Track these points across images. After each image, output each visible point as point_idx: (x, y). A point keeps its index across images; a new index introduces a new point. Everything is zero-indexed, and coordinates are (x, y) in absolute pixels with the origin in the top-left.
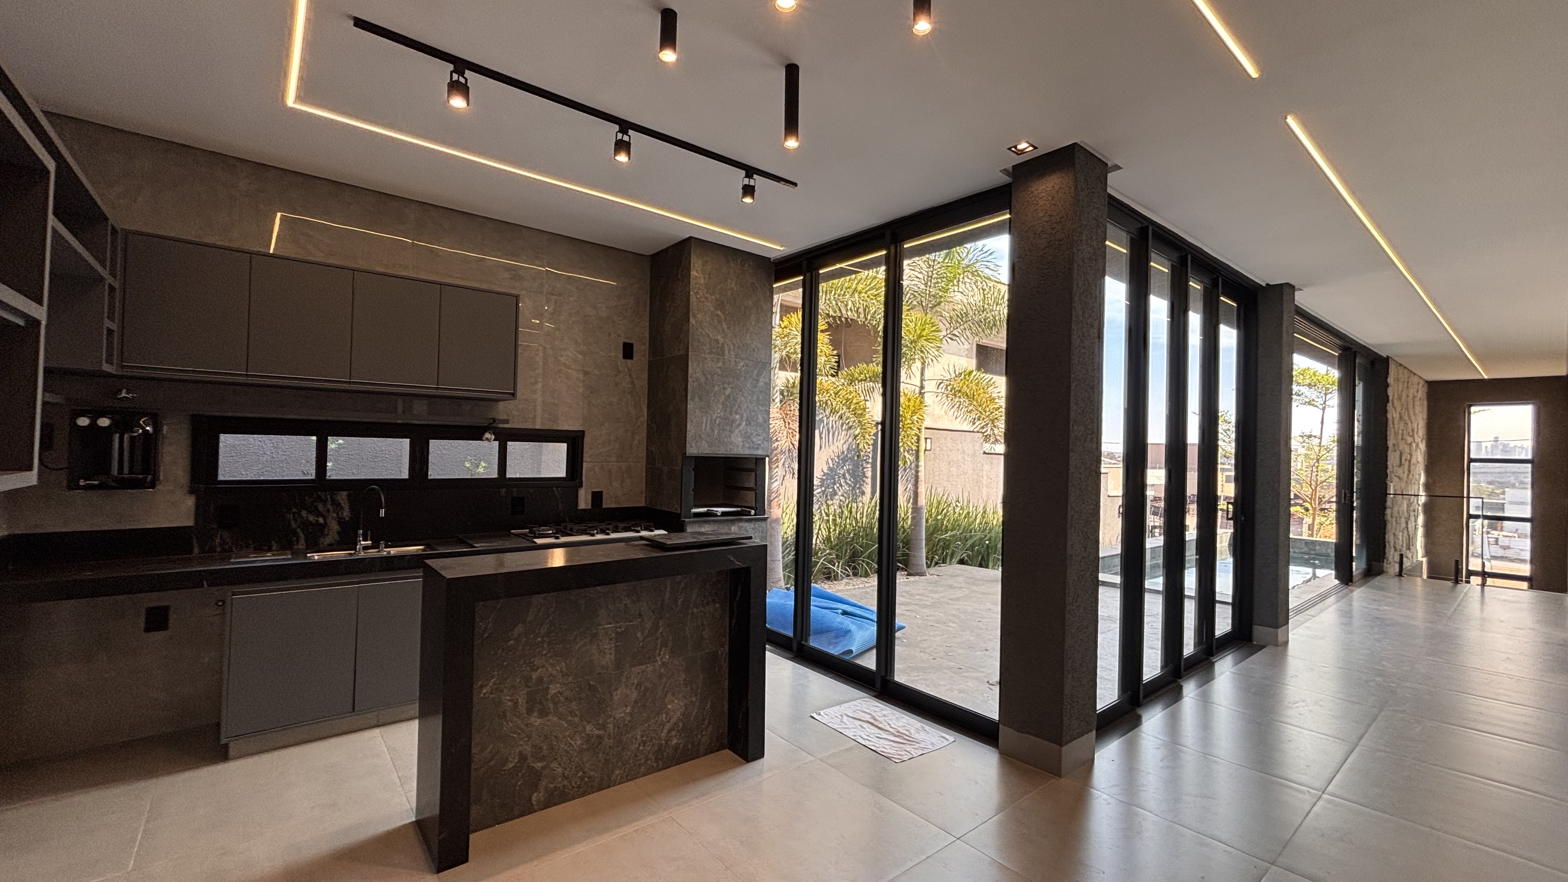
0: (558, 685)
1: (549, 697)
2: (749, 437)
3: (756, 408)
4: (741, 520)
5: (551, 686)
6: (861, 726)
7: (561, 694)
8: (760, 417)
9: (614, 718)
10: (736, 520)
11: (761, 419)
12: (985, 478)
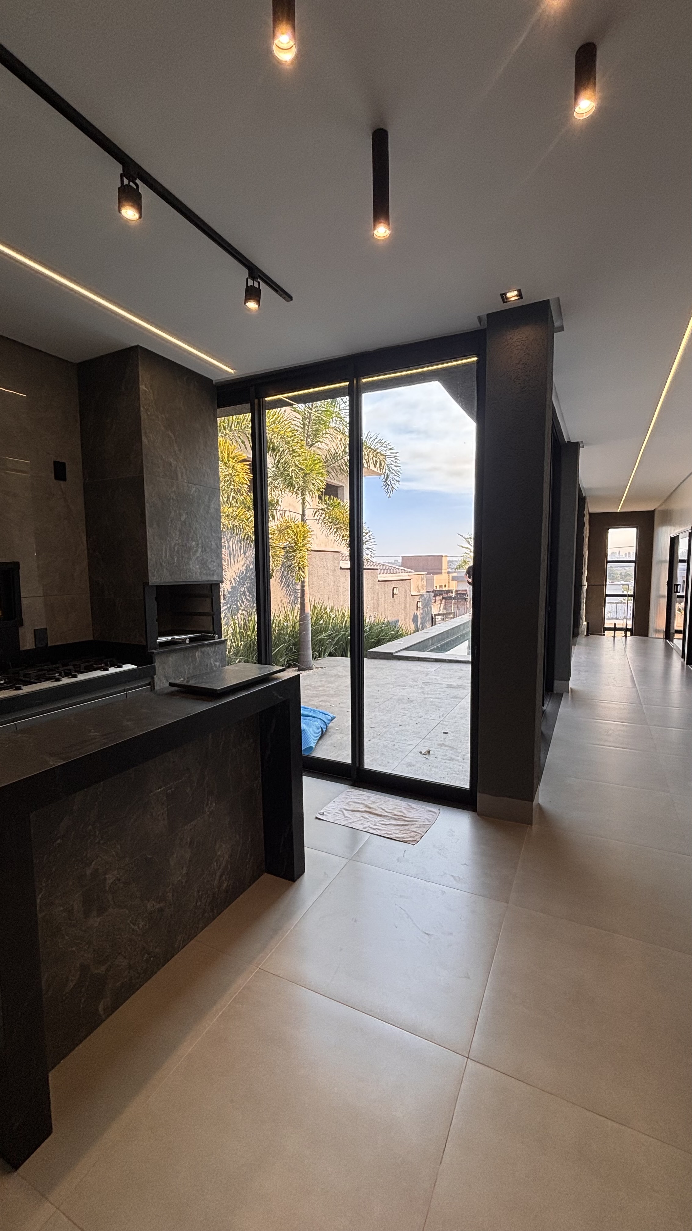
0: (116, 872)
1: (107, 888)
2: (205, 564)
3: (209, 535)
4: (203, 646)
5: (107, 876)
6: (362, 816)
7: (119, 880)
8: (213, 543)
9: (173, 885)
10: (200, 645)
11: (214, 546)
12: (342, 587)
